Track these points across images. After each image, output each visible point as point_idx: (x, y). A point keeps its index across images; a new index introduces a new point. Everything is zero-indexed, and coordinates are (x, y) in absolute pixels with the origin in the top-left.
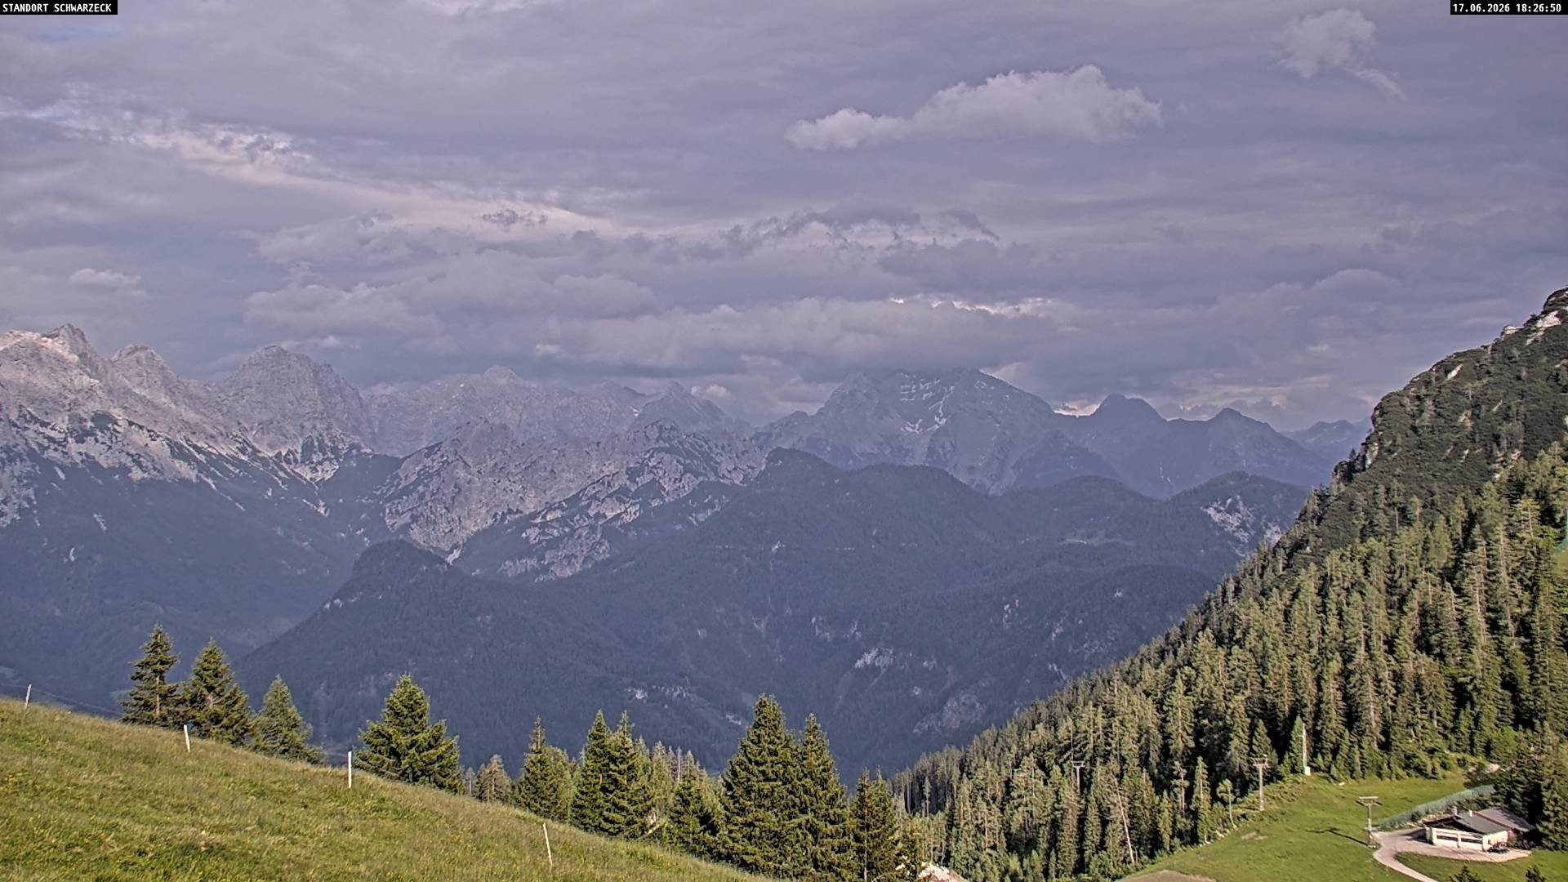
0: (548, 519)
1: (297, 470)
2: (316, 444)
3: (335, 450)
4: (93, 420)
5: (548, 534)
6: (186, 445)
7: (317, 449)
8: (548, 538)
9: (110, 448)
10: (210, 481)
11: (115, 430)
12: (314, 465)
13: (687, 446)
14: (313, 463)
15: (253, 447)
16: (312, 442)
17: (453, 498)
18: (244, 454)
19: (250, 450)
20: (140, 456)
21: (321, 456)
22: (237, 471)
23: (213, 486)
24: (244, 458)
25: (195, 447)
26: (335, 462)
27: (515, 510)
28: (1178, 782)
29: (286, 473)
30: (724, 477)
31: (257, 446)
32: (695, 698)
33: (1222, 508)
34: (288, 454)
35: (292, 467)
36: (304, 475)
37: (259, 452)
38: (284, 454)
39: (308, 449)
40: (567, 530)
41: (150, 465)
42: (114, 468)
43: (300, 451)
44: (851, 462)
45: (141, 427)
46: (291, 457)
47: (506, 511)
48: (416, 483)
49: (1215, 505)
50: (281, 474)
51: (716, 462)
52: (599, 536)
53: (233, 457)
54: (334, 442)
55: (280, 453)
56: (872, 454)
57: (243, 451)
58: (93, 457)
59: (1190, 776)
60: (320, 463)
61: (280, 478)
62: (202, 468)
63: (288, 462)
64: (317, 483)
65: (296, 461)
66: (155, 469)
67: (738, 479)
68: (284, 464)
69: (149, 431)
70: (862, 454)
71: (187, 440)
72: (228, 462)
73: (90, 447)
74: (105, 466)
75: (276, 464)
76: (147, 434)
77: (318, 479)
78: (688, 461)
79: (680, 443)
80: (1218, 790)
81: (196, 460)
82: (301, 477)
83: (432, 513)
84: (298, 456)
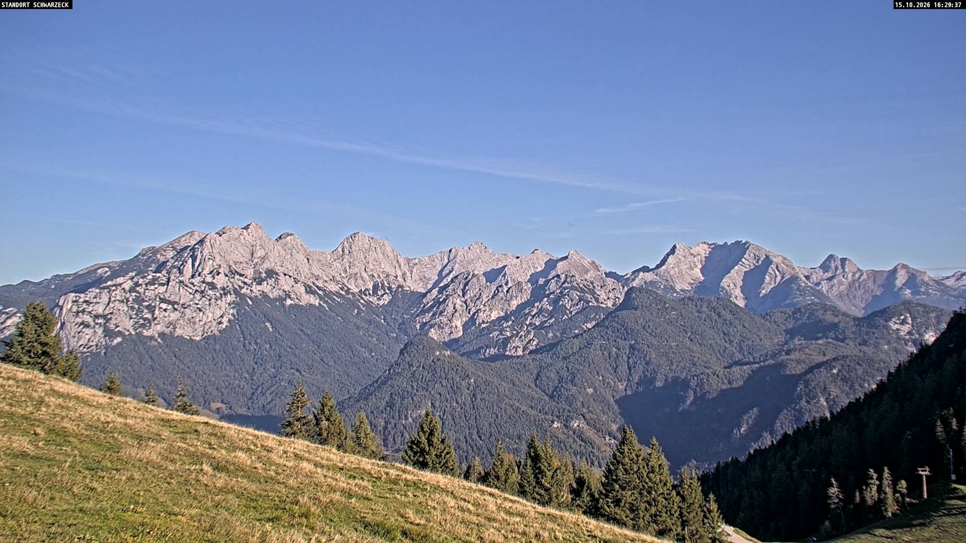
0: (504, 326)
1: (370, 299)
2: (380, 285)
3: (390, 288)
4: (266, 273)
5: (504, 335)
6: (312, 285)
7: (380, 288)
8: (504, 337)
9: (274, 287)
10: (325, 305)
11: (277, 278)
12: (378, 297)
13: (581, 286)
14: (378, 295)
15: (347, 287)
16: (378, 284)
17: (453, 315)
18: (343, 291)
19: (346, 288)
20: (289, 292)
21: (383, 292)
22: (339, 300)
23: (327, 308)
24: (343, 293)
25: (317, 287)
26: (390, 295)
27: (486, 321)
28: (872, 482)
29: (364, 301)
30: (602, 303)
31: (349, 286)
32: (586, 427)
33: (898, 322)
34: (365, 291)
35: (368, 297)
36: (374, 302)
37: (350, 289)
38: (363, 290)
39: (376, 287)
40: (514, 332)
41: (295, 297)
42: (276, 298)
43: (372, 289)
44: (675, 295)
45: (290, 277)
46: (367, 292)
47: (481, 322)
48: (432, 307)
49: (894, 320)
50: (362, 301)
51: (598, 295)
52: (532, 336)
53: (337, 292)
54: (389, 284)
55: (361, 290)
56: (688, 290)
57: (342, 289)
58: (266, 293)
59: (880, 478)
60: (382, 296)
61: (362, 304)
62: (321, 298)
63: (366, 295)
64: (381, 307)
65: (369, 294)
66: (297, 299)
67: (610, 304)
68: (363, 296)
69: (294, 279)
70: (682, 290)
71: (314, 283)
72: (334, 295)
73: (265, 287)
74: (272, 297)
75: (359, 296)
76: (293, 280)
77: (381, 304)
78: (582, 294)
79: (577, 284)
80: (898, 487)
81: (318, 294)
82: (372, 303)
83: (441, 323)
84: (371, 292)
